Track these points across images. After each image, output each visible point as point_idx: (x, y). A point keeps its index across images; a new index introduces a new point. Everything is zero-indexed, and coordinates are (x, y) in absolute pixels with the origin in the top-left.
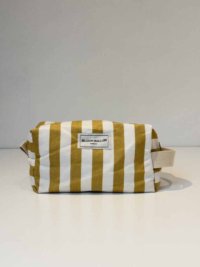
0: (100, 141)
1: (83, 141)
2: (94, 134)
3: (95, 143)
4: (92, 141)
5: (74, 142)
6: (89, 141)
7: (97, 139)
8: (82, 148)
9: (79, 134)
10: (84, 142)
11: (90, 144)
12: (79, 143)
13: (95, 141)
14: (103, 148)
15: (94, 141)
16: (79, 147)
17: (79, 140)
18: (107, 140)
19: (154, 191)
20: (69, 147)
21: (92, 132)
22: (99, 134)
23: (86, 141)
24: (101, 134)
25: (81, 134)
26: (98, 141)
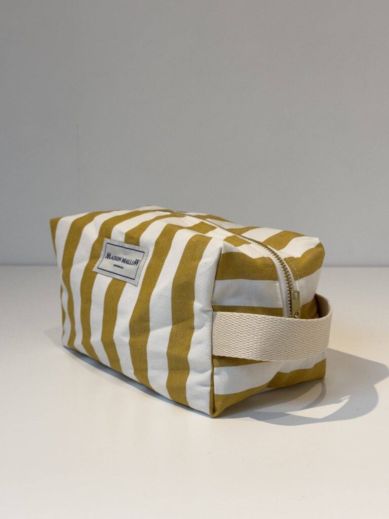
0: (129, 262)
1: (108, 256)
2: (127, 246)
3: (122, 264)
4: (120, 259)
5: (95, 255)
6: (116, 258)
7: (127, 258)
8: (99, 271)
10: (108, 260)
11: (114, 265)
12: (100, 259)
13: (124, 261)
14: (127, 280)
15: (122, 260)
16: (95, 269)
17: (102, 253)
18: (139, 264)
20: (85, 265)
22: (134, 246)
23: (112, 258)
24: (137, 247)
26: (127, 262)
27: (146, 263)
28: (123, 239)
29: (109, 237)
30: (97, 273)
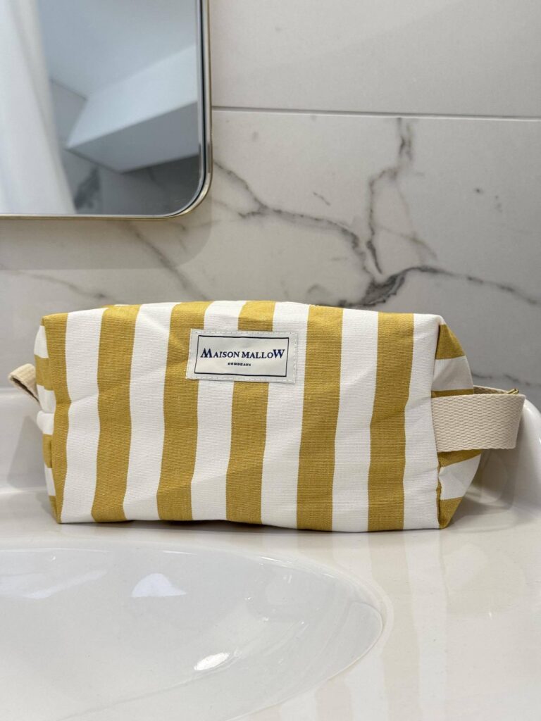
0: (260, 355)
1: (207, 354)
2: (245, 334)
3: (245, 360)
4: (236, 354)
5: (177, 356)
6: (225, 355)
7: (251, 350)
8: (199, 377)
9: (194, 333)
10: (208, 358)
13: (246, 355)
14: (268, 379)
15: (241, 354)
17: (192, 350)
18: (285, 354)
19: (437, 524)
20: (161, 373)
21: (236, 327)
22: (260, 333)
23: (216, 354)
24: (266, 333)
25: (200, 332)
26: (254, 356)
27: (298, 352)
28: (235, 325)
29: (201, 327)
30: (198, 380)
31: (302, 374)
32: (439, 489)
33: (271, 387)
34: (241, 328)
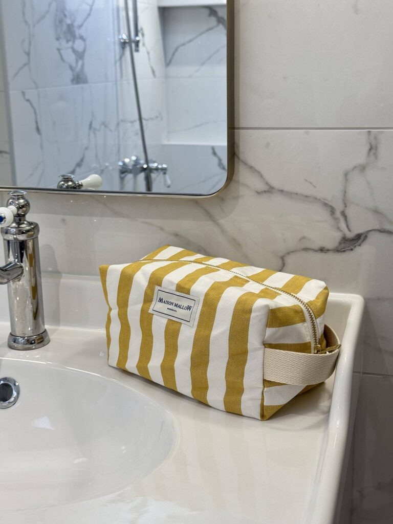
0: (182, 307)
1: (161, 300)
2: (178, 293)
3: (175, 308)
4: (172, 303)
5: (148, 299)
6: (168, 303)
7: (180, 303)
8: (154, 313)
9: (157, 288)
10: (161, 303)
11: (168, 309)
12: (153, 303)
13: (176, 305)
14: (182, 322)
15: (174, 304)
16: (150, 311)
17: (155, 297)
18: (191, 310)
19: (259, 418)
20: (140, 306)
21: (175, 289)
22: (184, 294)
23: (164, 302)
24: (187, 295)
25: (159, 288)
26: (179, 307)
27: (198, 309)
28: (174, 288)
29: (160, 285)
30: (153, 314)
31: (196, 323)
32: (263, 399)
33: (182, 326)
34: (177, 290)
